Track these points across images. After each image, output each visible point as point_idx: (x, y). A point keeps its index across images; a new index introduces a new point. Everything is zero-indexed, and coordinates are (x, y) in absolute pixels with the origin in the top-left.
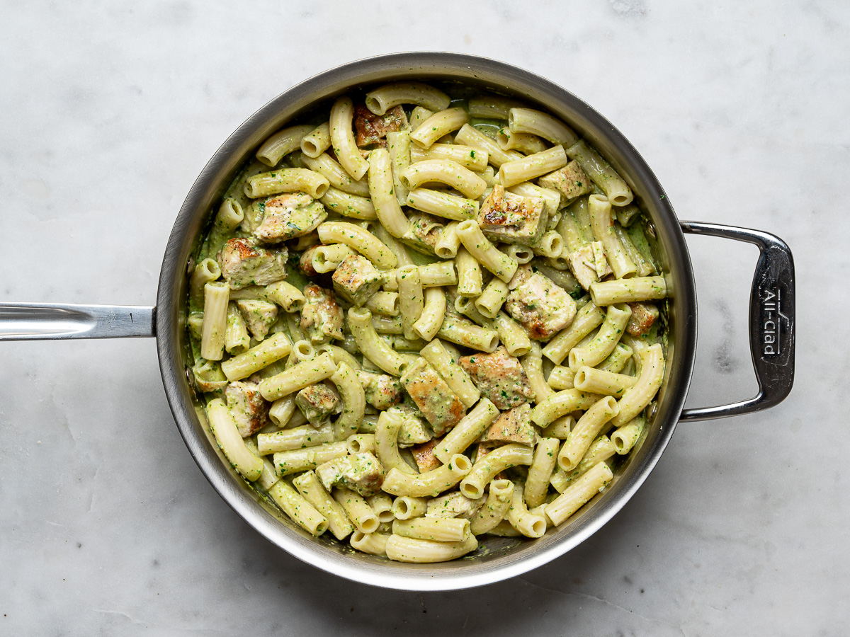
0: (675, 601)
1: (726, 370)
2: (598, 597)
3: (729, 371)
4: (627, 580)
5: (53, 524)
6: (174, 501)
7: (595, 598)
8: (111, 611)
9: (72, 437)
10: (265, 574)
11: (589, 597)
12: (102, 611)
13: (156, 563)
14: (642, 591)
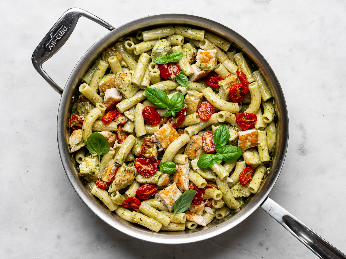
0: (281, 253)
1: (303, 154)
2: (248, 251)
3: (304, 154)
4: (261, 244)
5: (15, 220)
6: (67, 210)
7: (247, 252)
8: (40, 258)
9: (23, 183)
10: (106, 241)
11: (245, 251)
12: (36, 257)
13: (59, 237)
14: (267, 249)
